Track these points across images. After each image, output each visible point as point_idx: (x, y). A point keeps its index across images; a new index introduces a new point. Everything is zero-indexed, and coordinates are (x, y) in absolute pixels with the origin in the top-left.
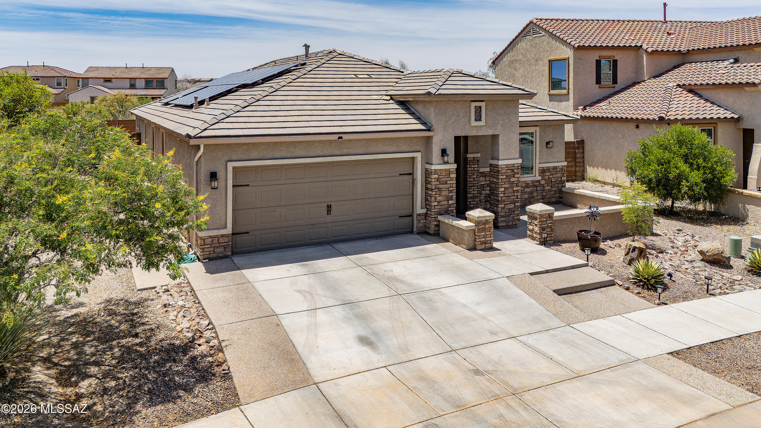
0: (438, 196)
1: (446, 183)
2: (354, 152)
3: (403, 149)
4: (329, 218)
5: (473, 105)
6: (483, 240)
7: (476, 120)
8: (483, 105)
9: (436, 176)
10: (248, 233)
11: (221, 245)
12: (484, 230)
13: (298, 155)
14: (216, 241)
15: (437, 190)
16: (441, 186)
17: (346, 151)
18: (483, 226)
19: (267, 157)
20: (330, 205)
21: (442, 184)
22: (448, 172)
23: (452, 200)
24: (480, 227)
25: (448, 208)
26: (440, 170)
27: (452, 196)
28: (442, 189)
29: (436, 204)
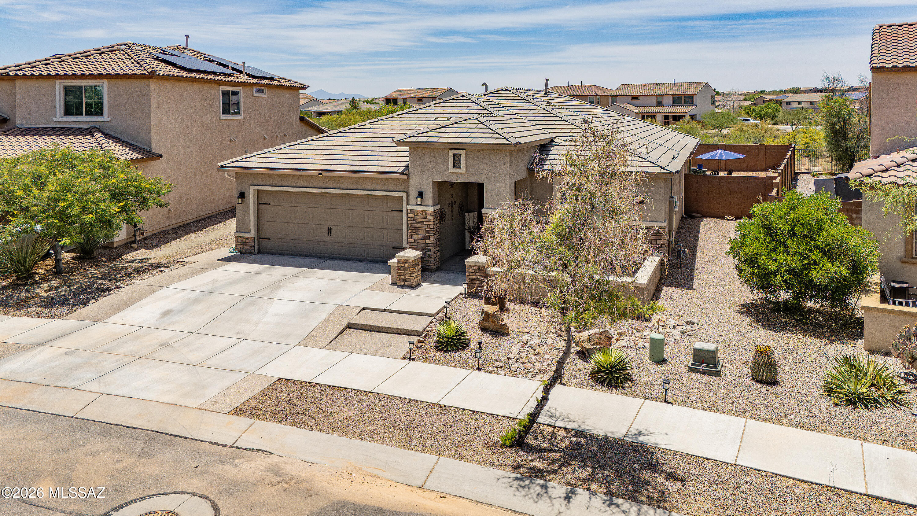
0: (415, 234)
1: (423, 224)
2: (345, 187)
3: (390, 188)
4: (329, 239)
5: (451, 152)
6: (402, 277)
7: (455, 167)
8: (463, 153)
9: (412, 216)
10: (270, 239)
11: (248, 244)
12: (404, 268)
13: (300, 185)
14: (244, 241)
15: (413, 228)
16: (417, 225)
17: (339, 185)
18: (402, 265)
19: (278, 184)
20: (331, 228)
21: (419, 223)
22: (425, 214)
23: (429, 239)
24: (399, 265)
25: (425, 247)
26: (417, 211)
27: (429, 236)
28: (419, 229)
29: (413, 241)
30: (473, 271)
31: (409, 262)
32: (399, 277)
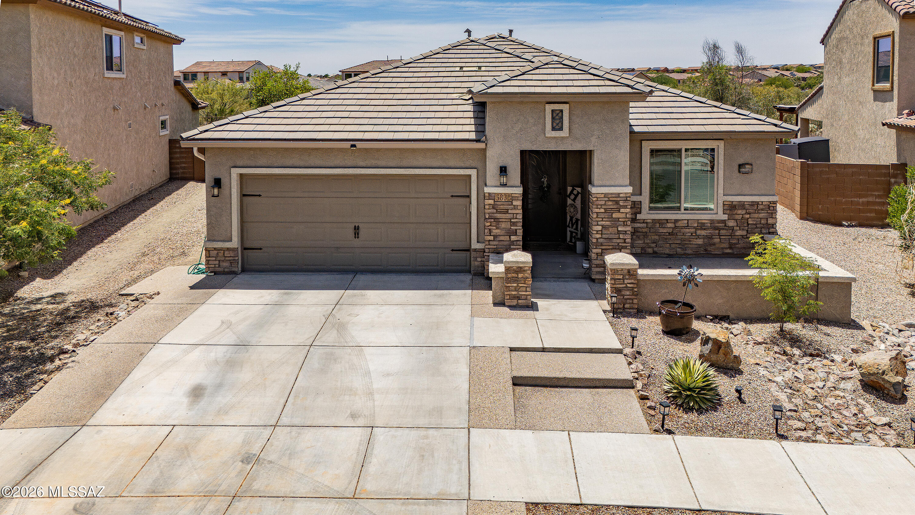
0: (494, 228)
1: (507, 212)
2: (383, 163)
3: (451, 164)
4: (357, 242)
5: (549, 108)
6: (514, 293)
7: (554, 129)
8: (565, 108)
9: (491, 202)
10: (261, 249)
11: (227, 259)
12: (516, 280)
13: (313, 165)
14: (221, 254)
15: (493, 220)
16: (498, 216)
17: (374, 162)
18: (514, 275)
19: (276, 165)
20: (358, 226)
21: (501, 213)
22: (511, 198)
23: (516, 235)
24: (509, 276)
25: (510, 245)
26: (498, 194)
27: (516, 230)
28: (501, 220)
29: (492, 238)
30: (621, 277)
31: (524, 271)
32: (509, 293)
